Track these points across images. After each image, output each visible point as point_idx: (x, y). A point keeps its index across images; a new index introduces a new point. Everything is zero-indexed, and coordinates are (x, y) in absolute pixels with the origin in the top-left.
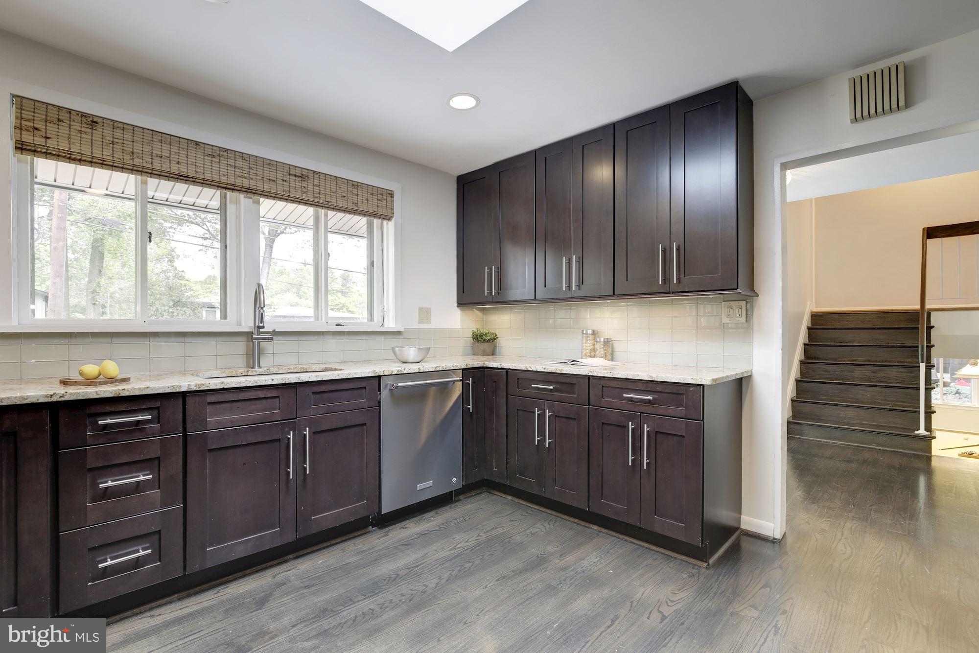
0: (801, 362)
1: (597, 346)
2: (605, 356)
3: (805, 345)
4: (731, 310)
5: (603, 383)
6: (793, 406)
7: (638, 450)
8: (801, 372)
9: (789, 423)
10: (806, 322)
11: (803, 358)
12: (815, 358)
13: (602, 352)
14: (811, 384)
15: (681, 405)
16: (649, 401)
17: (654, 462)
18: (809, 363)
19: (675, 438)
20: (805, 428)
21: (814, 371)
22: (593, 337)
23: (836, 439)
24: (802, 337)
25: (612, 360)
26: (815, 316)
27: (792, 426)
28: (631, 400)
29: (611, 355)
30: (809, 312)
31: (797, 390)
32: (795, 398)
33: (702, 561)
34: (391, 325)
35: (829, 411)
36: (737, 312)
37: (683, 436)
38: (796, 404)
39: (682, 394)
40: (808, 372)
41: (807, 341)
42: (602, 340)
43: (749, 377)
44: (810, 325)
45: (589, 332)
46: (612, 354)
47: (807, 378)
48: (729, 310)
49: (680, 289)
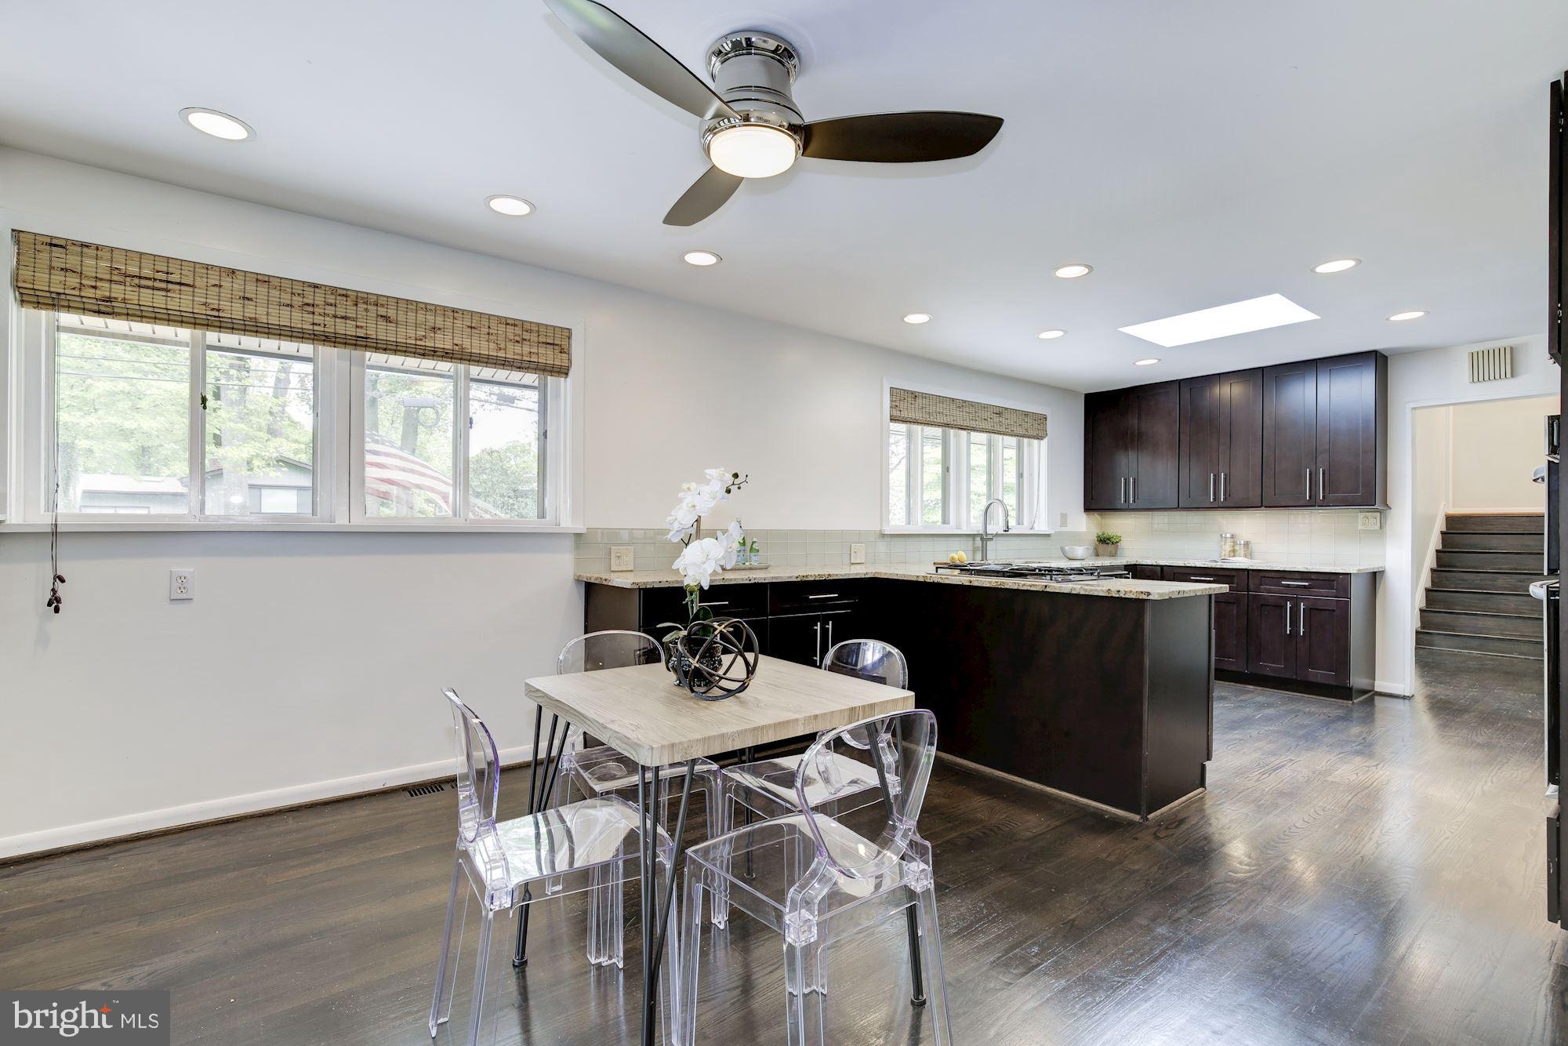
0: (1433, 571)
1: (1237, 548)
2: (1246, 556)
3: (1438, 551)
4: (1367, 520)
5: (1261, 574)
6: (1422, 617)
7: (1294, 623)
8: (1432, 581)
9: (1417, 632)
10: (1440, 525)
11: (1434, 566)
12: (1450, 566)
13: (1242, 553)
14: (1445, 594)
15: (1333, 589)
16: (1305, 586)
17: (1308, 630)
18: (1441, 571)
19: (1327, 612)
20: (1436, 638)
21: (1447, 580)
22: (1232, 540)
23: (1472, 649)
24: (1435, 542)
25: (1251, 559)
26: (1451, 520)
27: (1421, 636)
28: (1288, 586)
29: (1249, 554)
30: (1444, 515)
31: (1427, 600)
32: (1424, 608)
33: (1348, 700)
34: (1042, 527)
35: (1464, 620)
36: (1372, 521)
37: (1334, 611)
38: (1426, 614)
39: (1333, 581)
40: (1440, 581)
41: (1440, 547)
42: (1242, 542)
43: (1382, 572)
44: (1444, 530)
45: (1229, 536)
46: (1251, 555)
47: (1438, 587)
48: (1361, 519)
49: (1325, 504)
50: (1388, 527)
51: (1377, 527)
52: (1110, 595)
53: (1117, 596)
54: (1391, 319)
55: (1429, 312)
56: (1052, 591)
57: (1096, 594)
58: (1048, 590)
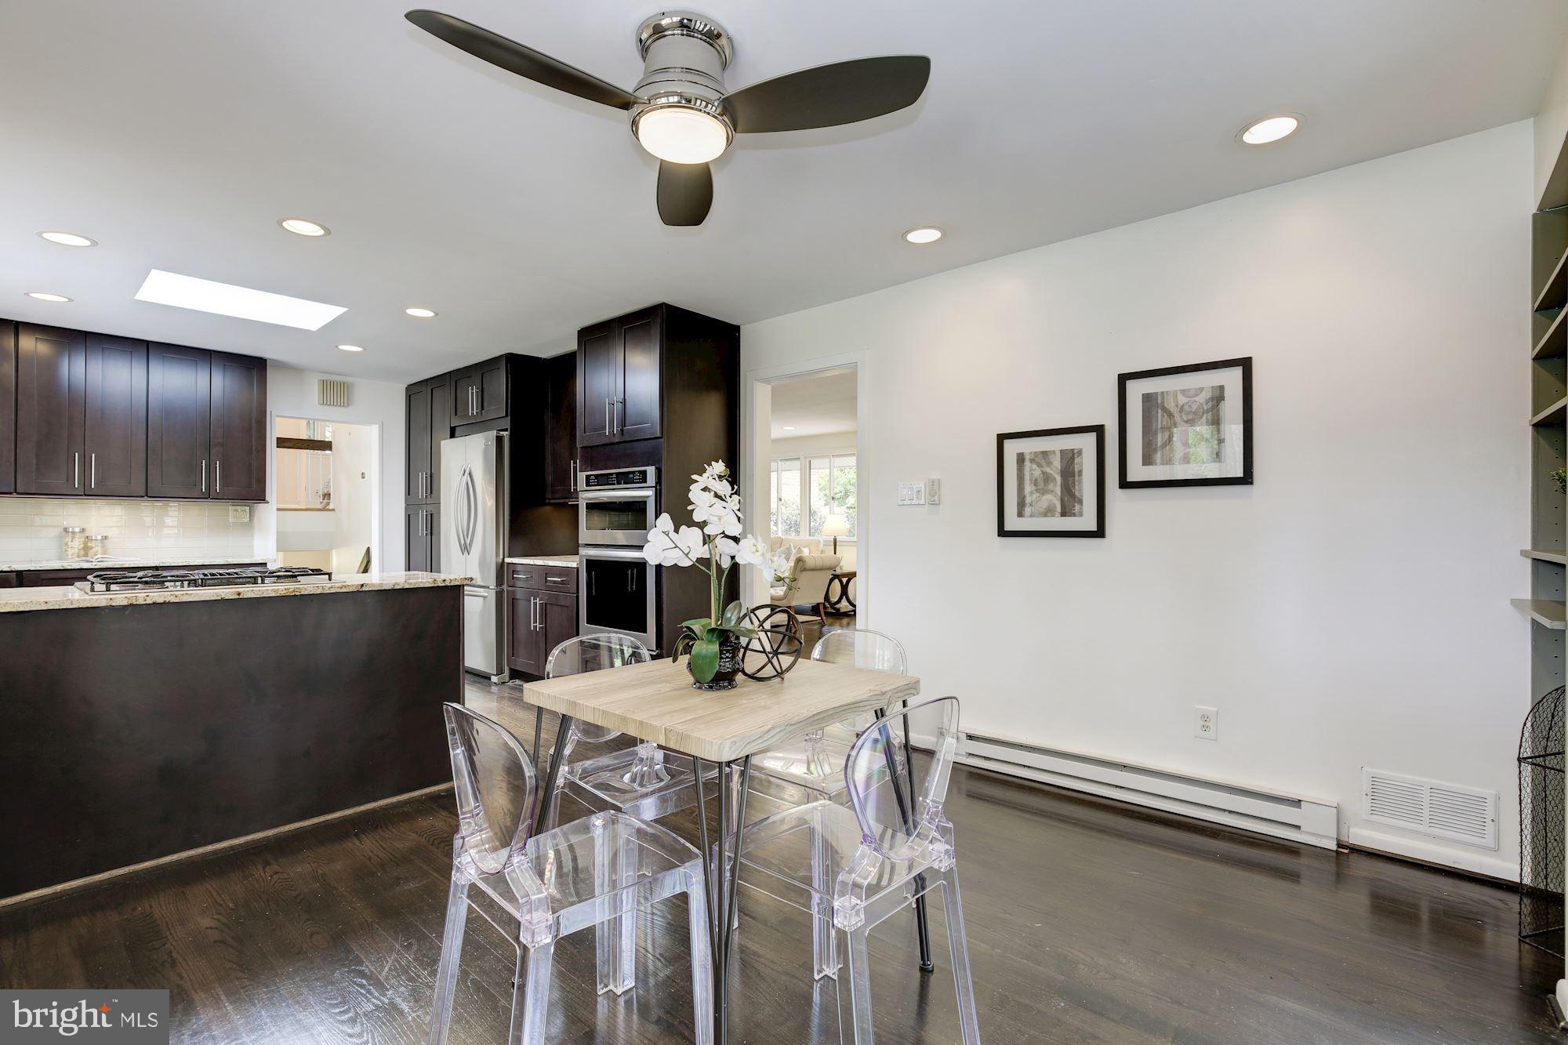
4: (237, 513)
36: (242, 514)
42: (100, 538)
48: (235, 513)
49: (218, 498)
50: (255, 520)
51: (247, 520)
52: (436, 585)
53: (443, 585)
54: (340, 347)
55: (366, 349)
56: (370, 589)
57: (422, 586)
58: (364, 589)
